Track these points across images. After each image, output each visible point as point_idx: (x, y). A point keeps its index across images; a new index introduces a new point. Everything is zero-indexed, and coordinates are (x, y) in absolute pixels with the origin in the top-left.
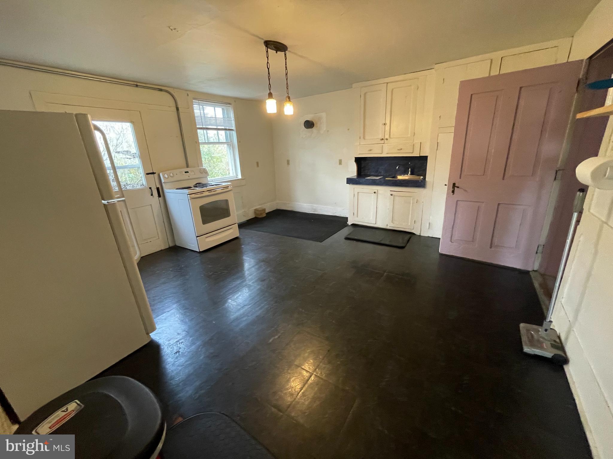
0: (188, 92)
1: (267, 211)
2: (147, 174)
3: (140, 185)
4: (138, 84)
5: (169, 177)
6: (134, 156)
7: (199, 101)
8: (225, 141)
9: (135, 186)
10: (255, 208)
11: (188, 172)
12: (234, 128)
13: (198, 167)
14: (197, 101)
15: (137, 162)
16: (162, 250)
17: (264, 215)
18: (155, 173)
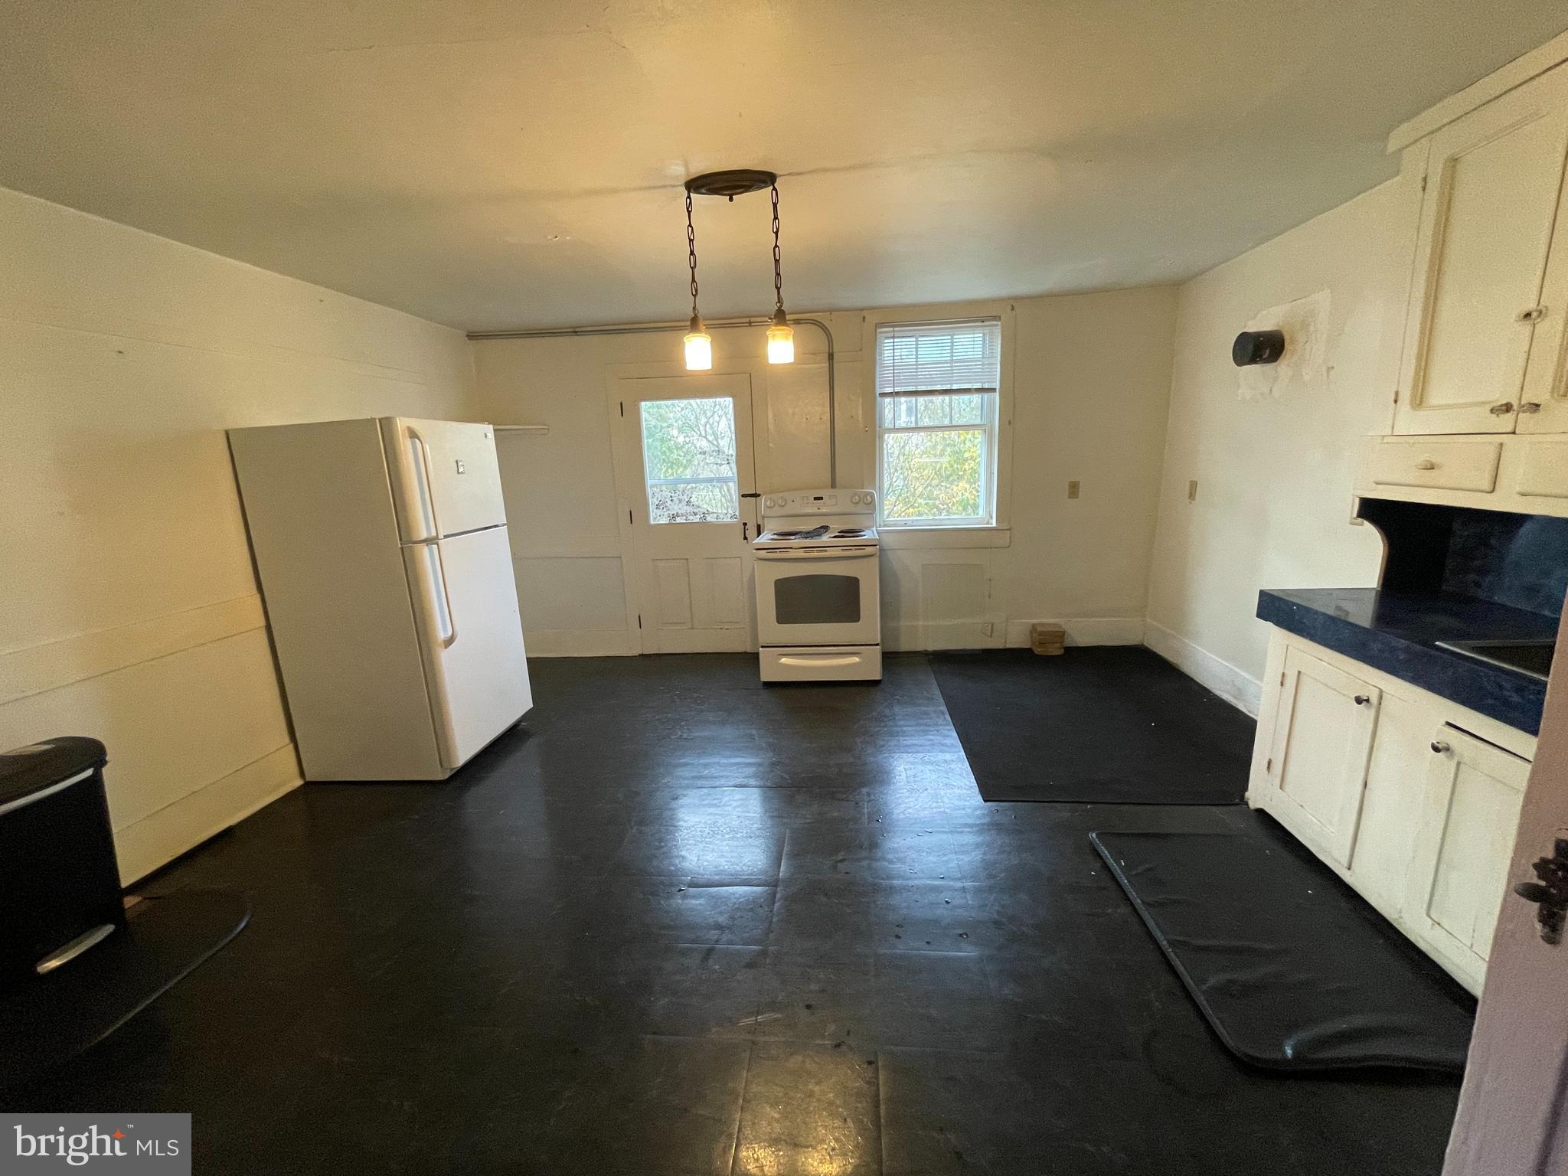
0: (865, 313)
1: (1068, 643)
2: (743, 496)
3: (729, 516)
4: (752, 320)
5: (777, 506)
6: (728, 460)
7: (896, 329)
8: (978, 421)
9: (721, 516)
10: (1035, 621)
11: (821, 498)
12: (997, 385)
13: (863, 488)
14: (892, 329)
15: (729, 471)
16: (746, 653)
17: (1058, 652)
18: (759, 495)
